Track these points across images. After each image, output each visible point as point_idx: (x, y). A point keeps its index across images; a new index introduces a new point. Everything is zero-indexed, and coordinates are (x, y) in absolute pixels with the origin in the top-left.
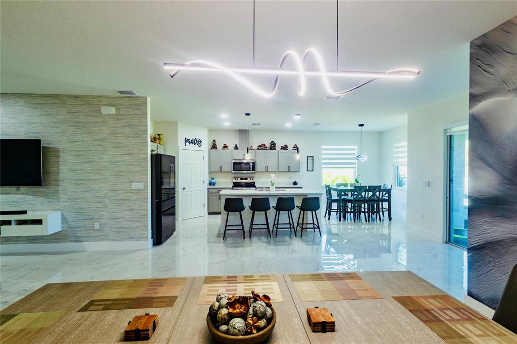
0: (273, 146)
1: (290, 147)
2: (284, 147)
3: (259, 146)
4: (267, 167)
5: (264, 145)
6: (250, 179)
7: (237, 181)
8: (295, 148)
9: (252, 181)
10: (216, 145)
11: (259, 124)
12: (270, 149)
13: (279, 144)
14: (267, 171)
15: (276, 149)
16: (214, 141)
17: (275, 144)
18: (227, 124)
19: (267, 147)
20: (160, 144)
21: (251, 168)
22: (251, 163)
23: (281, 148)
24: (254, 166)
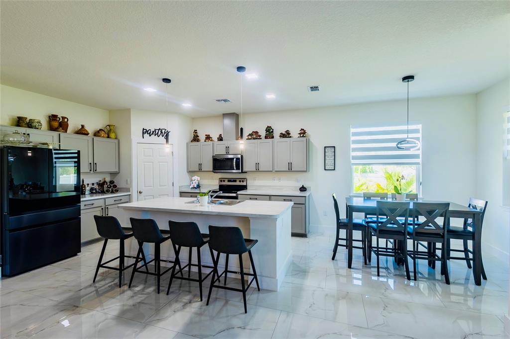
0: (270, 133)
1: (295, 133)
2: (284, 135)
3: (250, 135)
4: (258, 164)
5: (257, 133)
6: (240, 181)
7: (223, 183)
8: (302, 135)
9: (242, 184)
10: (198, 137)
11: (225, 101)
12: (266, 138)
13: (278, 130)
14: (257, 170)
15: (273, 137)
16: (195, 131)
17: (271, 130)
18: (187, 105)
19: (260, 136)
20: (108, 137)
21: (235, 166)
22: (235, 159)
23: (280, 136)
24: (239, 163)
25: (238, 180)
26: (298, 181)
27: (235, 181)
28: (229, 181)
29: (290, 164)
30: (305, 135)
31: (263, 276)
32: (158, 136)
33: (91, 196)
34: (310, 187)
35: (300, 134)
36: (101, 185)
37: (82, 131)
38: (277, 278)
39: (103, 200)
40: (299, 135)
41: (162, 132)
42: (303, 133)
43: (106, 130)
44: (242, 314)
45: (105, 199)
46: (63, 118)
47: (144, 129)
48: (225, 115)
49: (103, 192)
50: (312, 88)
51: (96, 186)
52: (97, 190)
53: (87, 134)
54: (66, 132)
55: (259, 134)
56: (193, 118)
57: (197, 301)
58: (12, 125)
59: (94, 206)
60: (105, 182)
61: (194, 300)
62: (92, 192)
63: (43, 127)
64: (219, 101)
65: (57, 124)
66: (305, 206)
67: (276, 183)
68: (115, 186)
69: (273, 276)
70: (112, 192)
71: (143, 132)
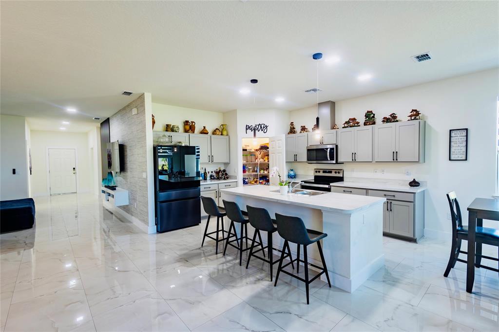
0: (370, 118)
1: (403, 115)
2: (389, 119)
3: (346, 123)
4: (354, 154)
5: (354, 119)
6: (336, 173)
7: (318, 174)
8: (413, 118)
9: (337, 175)
10: (295, 128)
11: (315, 90)
12: (365, 124)
13: (380, 114)
14: (354, 160)
15: (374, 123)
16: (292, 124)
17: (373, 115)
18: (280, 100)
19: (358, 123)
20: (222, 135)
21: (328, 156)
22: (329, 150)
23: (383, 121)
24: (333, 153)
25: (333, 171)
26: (408, 174)
27: (330, 172)
28: (324, 172)
29: (395, 154)
30: (417, 117)
31: (336, 273)
32: (259, 131)
33: (211, 181)
34: (426, 182)
35: (411, 116)
36: (217, 173)
37: (204, 132)
38: (351, 278)
39: (217, 185)
40: (409, 118)
41: (261, 127)
42: (415, 114)
43: (221, 130)
44: (303, 303)
45: (218, 184)
46: (192, 122)
47: (247, 126)
48: (321, 104)
49: (218, 178)
50: (418, 57)
51: (214, 174)
52: (215, 177)
53: (207, 133)
54: (194, 133)
55: (357, 121)
56: (291, 111)
57: (266, 280)
58: (164, 131)
59: (211, 189)
60: (220, 170)
61: (266, 279)
62: (212, 178)
63: (180, 130)
64: (308, 91)
65: (189, 127)
66: (414, 205)
67: (379, 175)
68: (226, 174)
69: (347, 277)
70: (224, 179)
71: (246, 128)
